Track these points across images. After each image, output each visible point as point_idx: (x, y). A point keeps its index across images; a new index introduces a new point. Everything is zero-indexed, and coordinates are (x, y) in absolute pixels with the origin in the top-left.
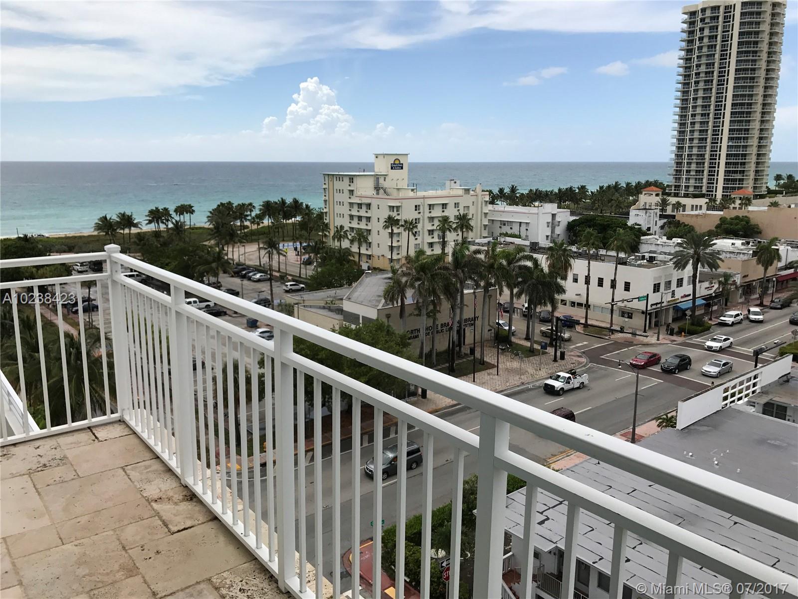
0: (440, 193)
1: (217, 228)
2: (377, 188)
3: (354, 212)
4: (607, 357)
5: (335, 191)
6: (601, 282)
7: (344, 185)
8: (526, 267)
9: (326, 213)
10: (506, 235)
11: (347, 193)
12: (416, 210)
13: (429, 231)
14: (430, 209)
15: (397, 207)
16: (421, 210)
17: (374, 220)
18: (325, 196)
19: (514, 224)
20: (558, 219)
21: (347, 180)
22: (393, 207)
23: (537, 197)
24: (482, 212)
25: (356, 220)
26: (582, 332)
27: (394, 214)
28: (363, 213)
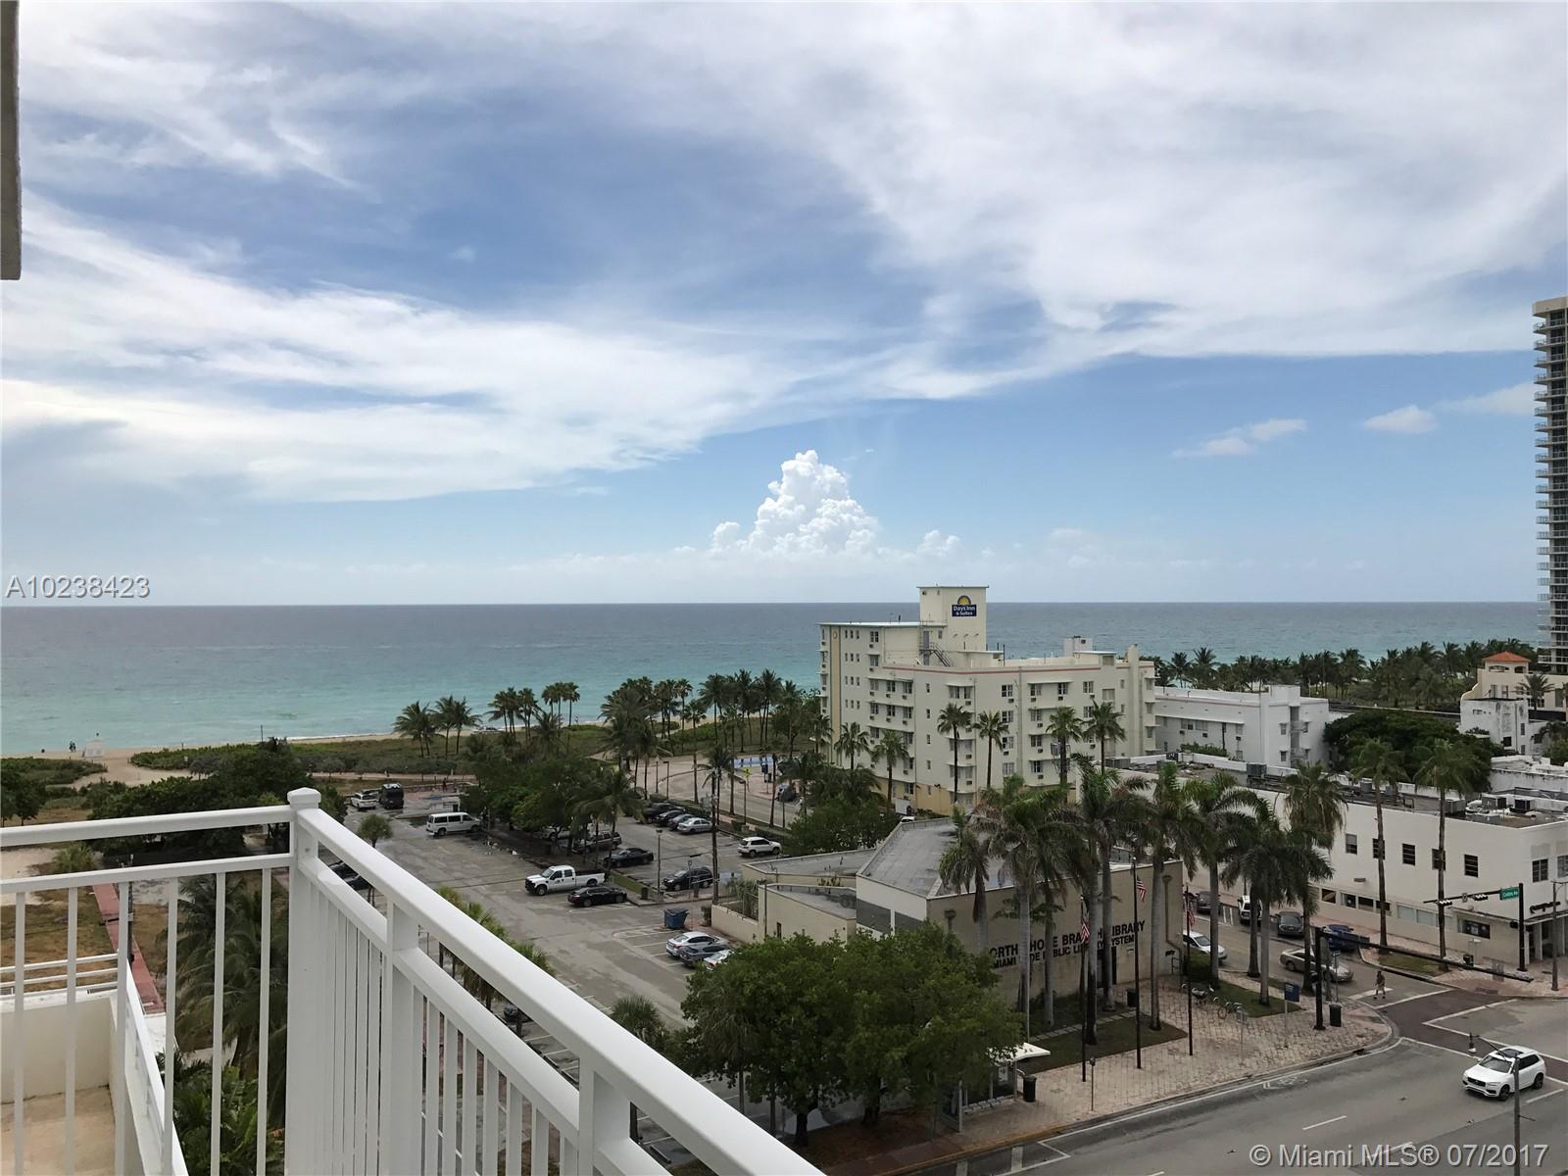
0: (1052, 661)
1: (618, 727)
2: (926, 652)
3: (881, 698)
4: (1438, 1023)
5: (843, 655)
6: (1409, 855)
7: (861, 646)
8: (1241, 817)
9: (825, 698)
10: (1195, 748)
11: (865, 662)
12: (1004, 695)
13: (1033, 737)
14: (1032, 694)
15: (965, 688)
16: (1015, 696)
17: (919, 713)
18: (824, 666)
19: (1210, 727)
20: (1303, 717)
21: (866, 637)
22: (958, 688)
23: (1254, 672)
24: (1141, 701)
25: (883, 712)
26: (1377, 964)
27: (960, 703)
28: (896, 699)
